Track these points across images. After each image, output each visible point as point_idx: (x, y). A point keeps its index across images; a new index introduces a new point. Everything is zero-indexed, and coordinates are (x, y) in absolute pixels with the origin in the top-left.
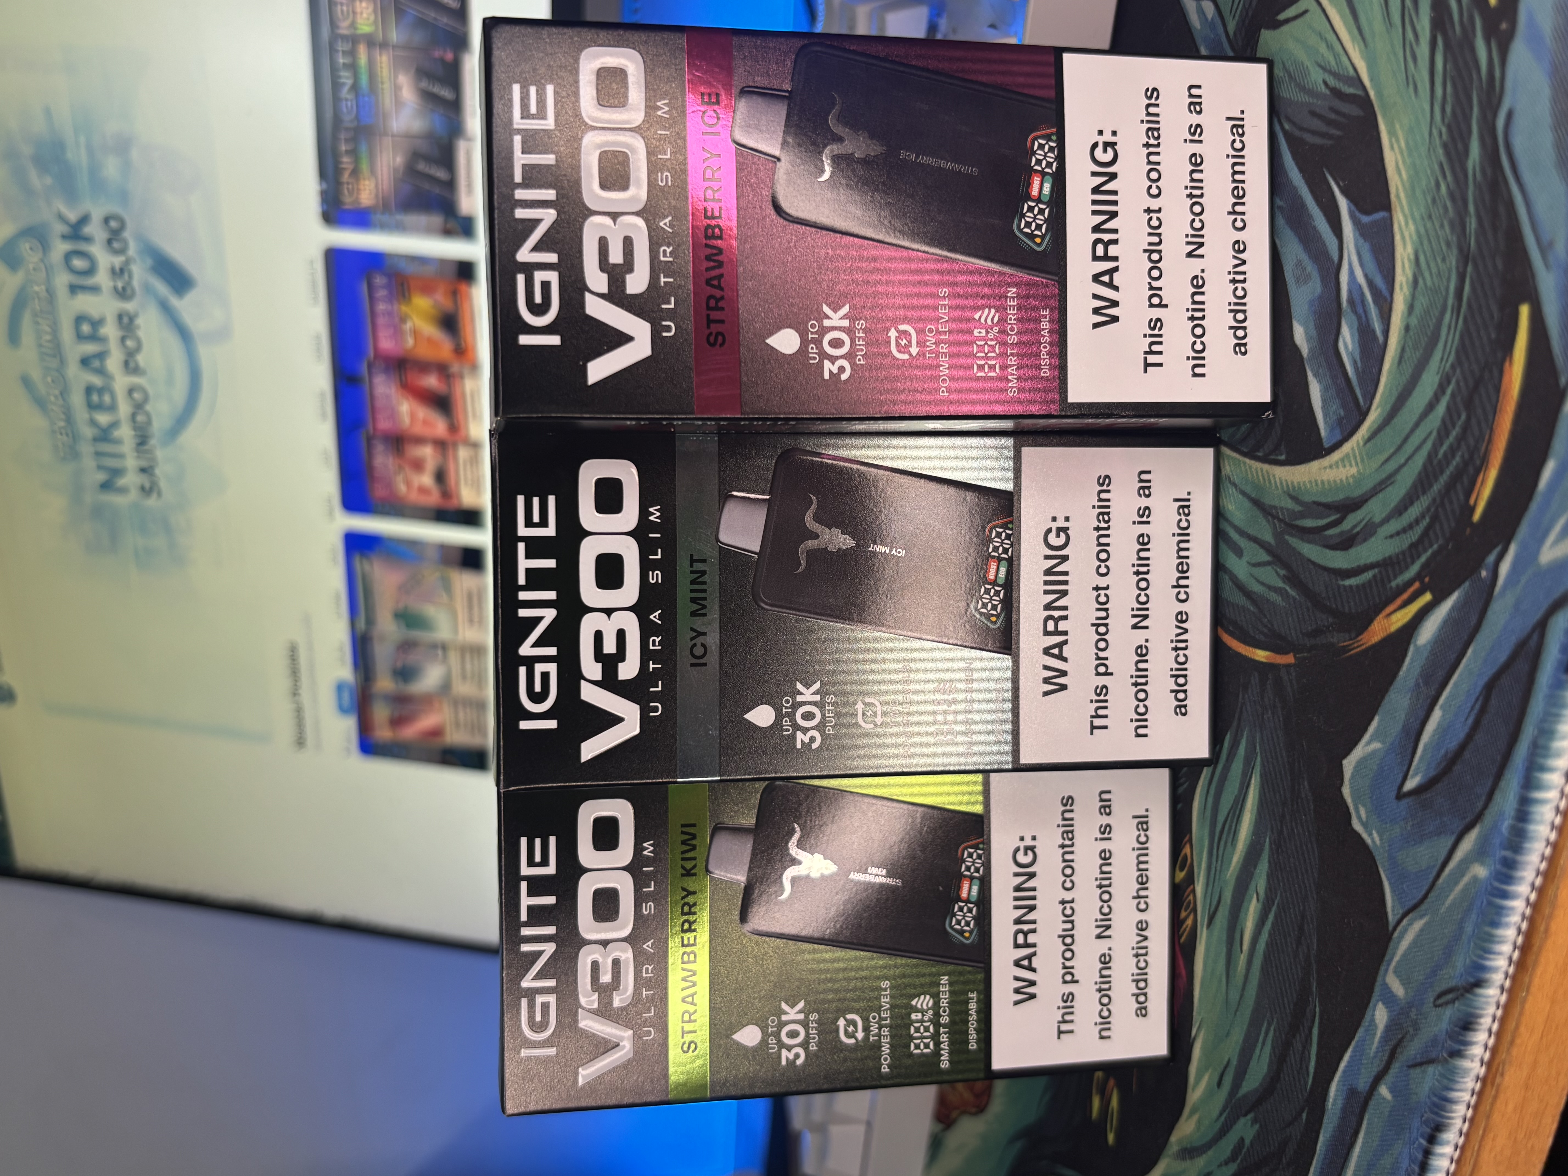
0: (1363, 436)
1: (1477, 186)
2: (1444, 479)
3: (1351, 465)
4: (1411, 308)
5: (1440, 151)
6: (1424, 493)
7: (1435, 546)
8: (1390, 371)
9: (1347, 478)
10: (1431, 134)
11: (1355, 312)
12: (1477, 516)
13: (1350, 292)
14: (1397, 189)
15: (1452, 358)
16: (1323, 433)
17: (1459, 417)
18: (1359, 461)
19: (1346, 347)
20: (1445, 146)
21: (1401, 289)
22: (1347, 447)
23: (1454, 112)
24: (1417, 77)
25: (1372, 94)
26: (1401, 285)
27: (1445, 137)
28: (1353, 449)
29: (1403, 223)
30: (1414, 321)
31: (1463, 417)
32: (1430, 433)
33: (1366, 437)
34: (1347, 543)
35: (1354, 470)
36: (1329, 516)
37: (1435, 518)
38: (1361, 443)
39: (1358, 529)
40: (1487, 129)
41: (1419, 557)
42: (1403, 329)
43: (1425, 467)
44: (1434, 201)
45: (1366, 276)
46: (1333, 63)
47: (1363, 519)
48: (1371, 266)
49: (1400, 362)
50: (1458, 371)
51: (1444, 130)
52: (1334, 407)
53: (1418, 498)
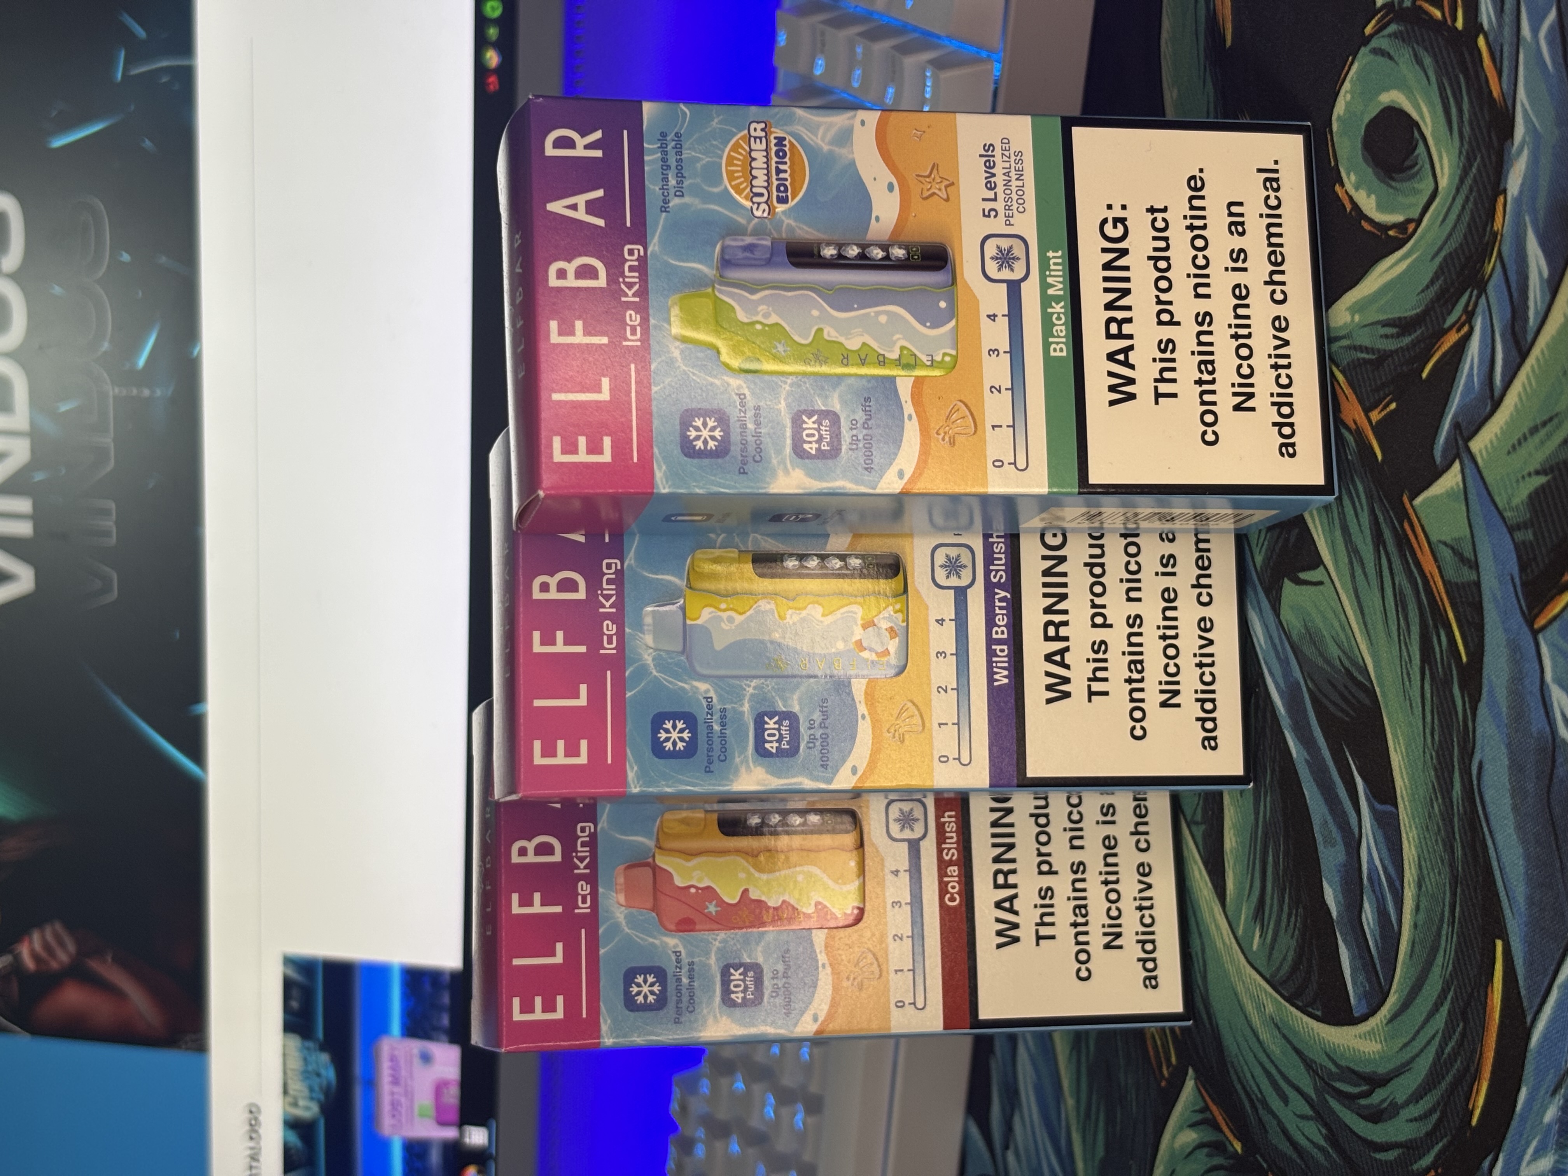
0: (1385, 1016)
1: (1460, 819)
2: (1449, 1078)
3: (1376, 1041)
4: (1417, 908)
5: (1433, 773)
6: (1435, 1087)
7: (1445, 1140)
8: (1404, 963)
9: (1373, 1052)
10: (1424, 752)
11: (1374, 891)
12: (1474, 1122)
13: (1369, 869)
14: (1401, 792)
15: (1450, 966)
16: (1353, 1001)
17: (1458, 1025)
18: (1383, 1038)
19: (1368, 924)
20: (1436, 770)
21: (1409, 884)
22: (1373, 1022)
23: (1440, 741)
24: (1411, 694)
25: (1378, 690)
26: (1409, 881)
27: (1434, 761)
28: (1377, 1025)
29: (1407, 823)
30: (1420, 923)
31: (1461, 1025)
32: (1437, 1032)
33: (1388, 1017)
34: (1376, 1116)
35: (1379, 1046)
36: (1360, 1085)
37: (1444, 1114)
38: (1385, 1022)
39: (1385, 1105)
40: (1466, 772)
41: (1433, 1148)
42: (1412, 923)
43: (1434, 1064)
44: (1430, 817)
45: (1381, 860)
46: (1346, 644)
47: (1388, 1097)
48: (1384, 851)
49: (1411, 956)
50: (1455, 982)
51: (1434, 754)
52: (1361, 978)
53: (1430, 1090)
